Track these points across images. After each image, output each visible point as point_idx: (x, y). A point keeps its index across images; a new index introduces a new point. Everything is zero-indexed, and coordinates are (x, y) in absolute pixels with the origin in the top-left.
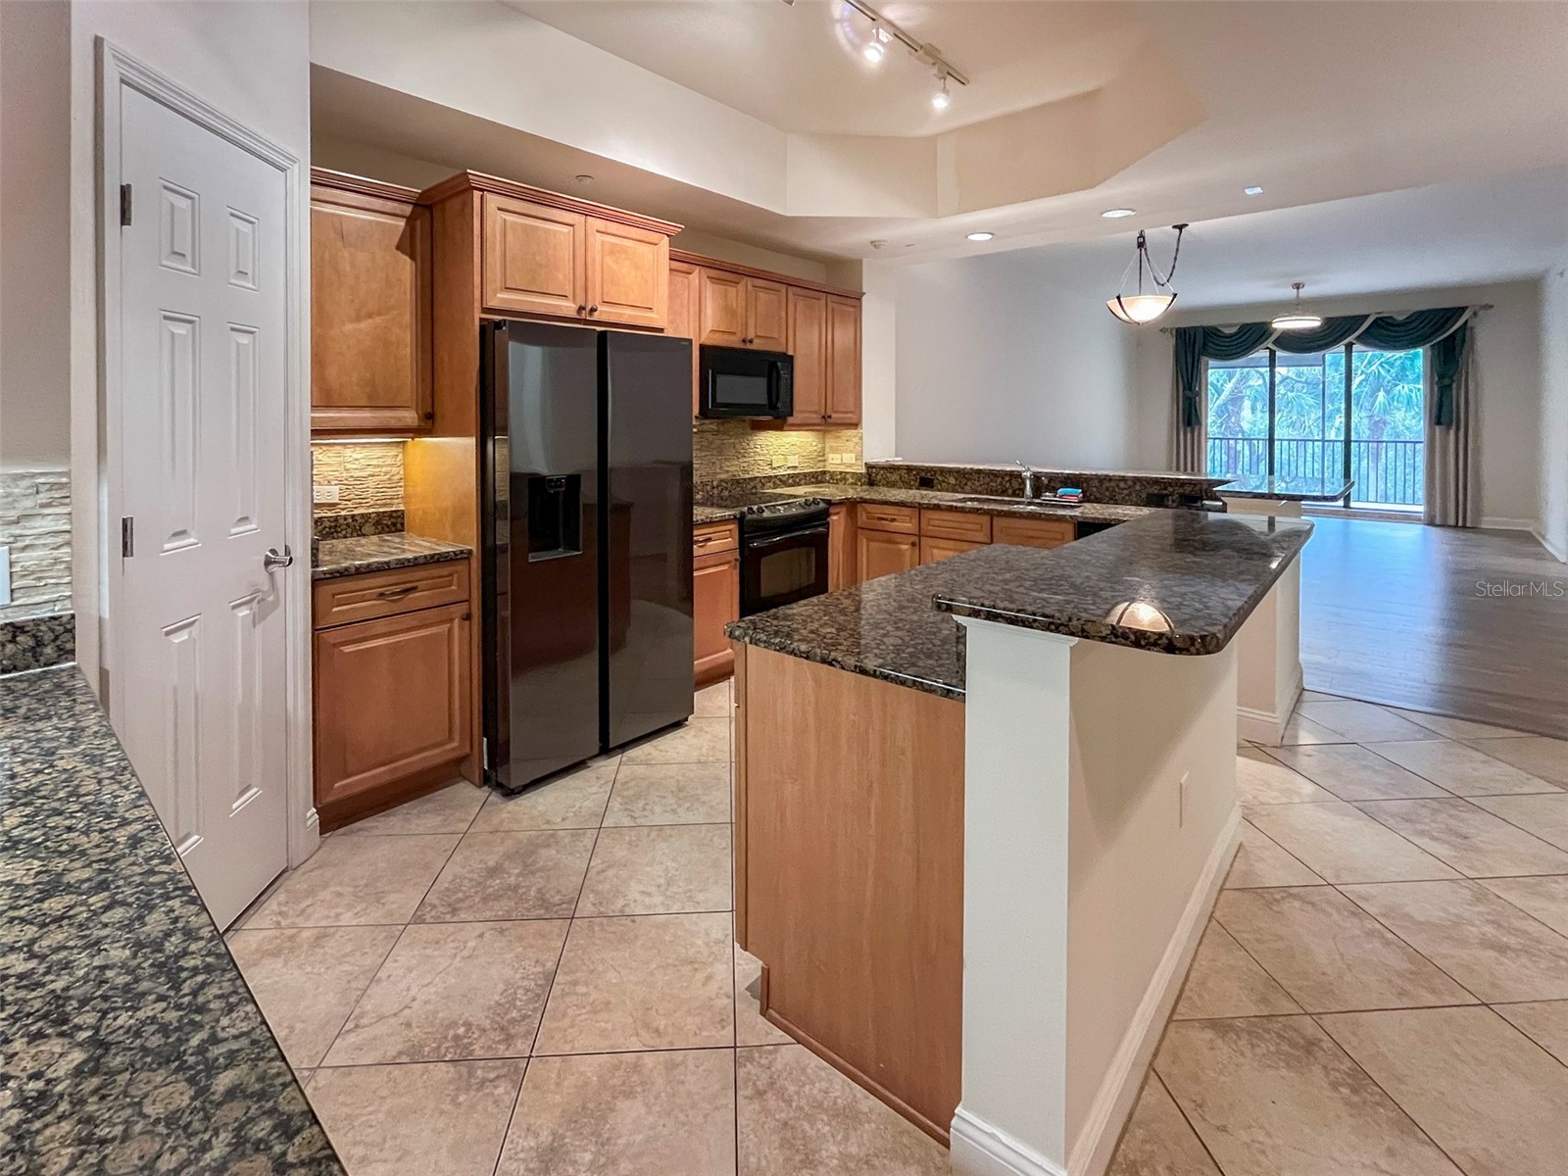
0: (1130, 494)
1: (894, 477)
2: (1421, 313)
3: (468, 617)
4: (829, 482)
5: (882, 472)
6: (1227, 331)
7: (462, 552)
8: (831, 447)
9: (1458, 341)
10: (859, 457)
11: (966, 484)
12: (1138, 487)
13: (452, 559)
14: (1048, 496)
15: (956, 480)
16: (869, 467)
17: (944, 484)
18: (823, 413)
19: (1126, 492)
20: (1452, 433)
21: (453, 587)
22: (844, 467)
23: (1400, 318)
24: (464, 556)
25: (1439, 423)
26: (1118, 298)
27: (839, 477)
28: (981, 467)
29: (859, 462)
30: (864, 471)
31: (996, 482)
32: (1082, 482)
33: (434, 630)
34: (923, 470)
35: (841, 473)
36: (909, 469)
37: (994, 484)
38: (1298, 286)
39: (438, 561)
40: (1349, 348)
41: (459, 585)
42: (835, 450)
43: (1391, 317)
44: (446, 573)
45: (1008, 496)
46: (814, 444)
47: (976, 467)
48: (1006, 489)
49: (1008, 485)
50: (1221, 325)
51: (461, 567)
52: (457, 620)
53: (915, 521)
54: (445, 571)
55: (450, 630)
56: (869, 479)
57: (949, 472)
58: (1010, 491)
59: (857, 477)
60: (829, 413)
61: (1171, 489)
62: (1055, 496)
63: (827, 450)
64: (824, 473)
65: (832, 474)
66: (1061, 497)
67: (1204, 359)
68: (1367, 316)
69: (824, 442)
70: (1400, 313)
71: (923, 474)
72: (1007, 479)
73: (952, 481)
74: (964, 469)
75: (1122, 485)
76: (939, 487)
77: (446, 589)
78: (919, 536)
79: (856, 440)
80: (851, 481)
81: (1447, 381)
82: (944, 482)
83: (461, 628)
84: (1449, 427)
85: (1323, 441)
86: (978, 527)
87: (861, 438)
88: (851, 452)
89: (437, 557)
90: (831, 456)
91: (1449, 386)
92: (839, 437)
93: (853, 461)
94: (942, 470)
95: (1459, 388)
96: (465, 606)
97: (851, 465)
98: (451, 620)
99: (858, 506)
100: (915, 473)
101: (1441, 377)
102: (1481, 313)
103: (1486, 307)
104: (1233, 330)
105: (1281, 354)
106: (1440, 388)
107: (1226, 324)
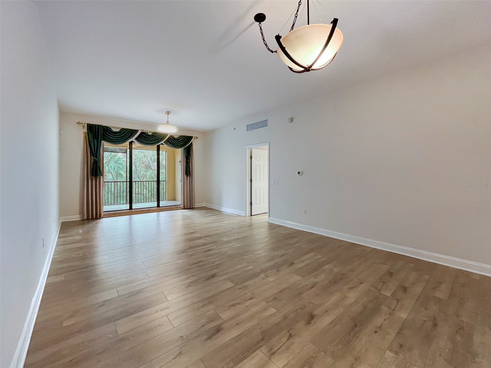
6: (114, 130)
9: (190, 148)
20: (189, 177)
23: (176, 137)
25: (186, 174)
38: (168, 113)
40: (159, 146)
43: (173, 136)
67: (103, 142)
68: (168, 134)
81: (188, 161)
95: (190, 163)
102: (196, 139)
103: (197, 138)
104: (118, 130)
105: (136, 144)
106: (186, 163)
107: (116, 126)
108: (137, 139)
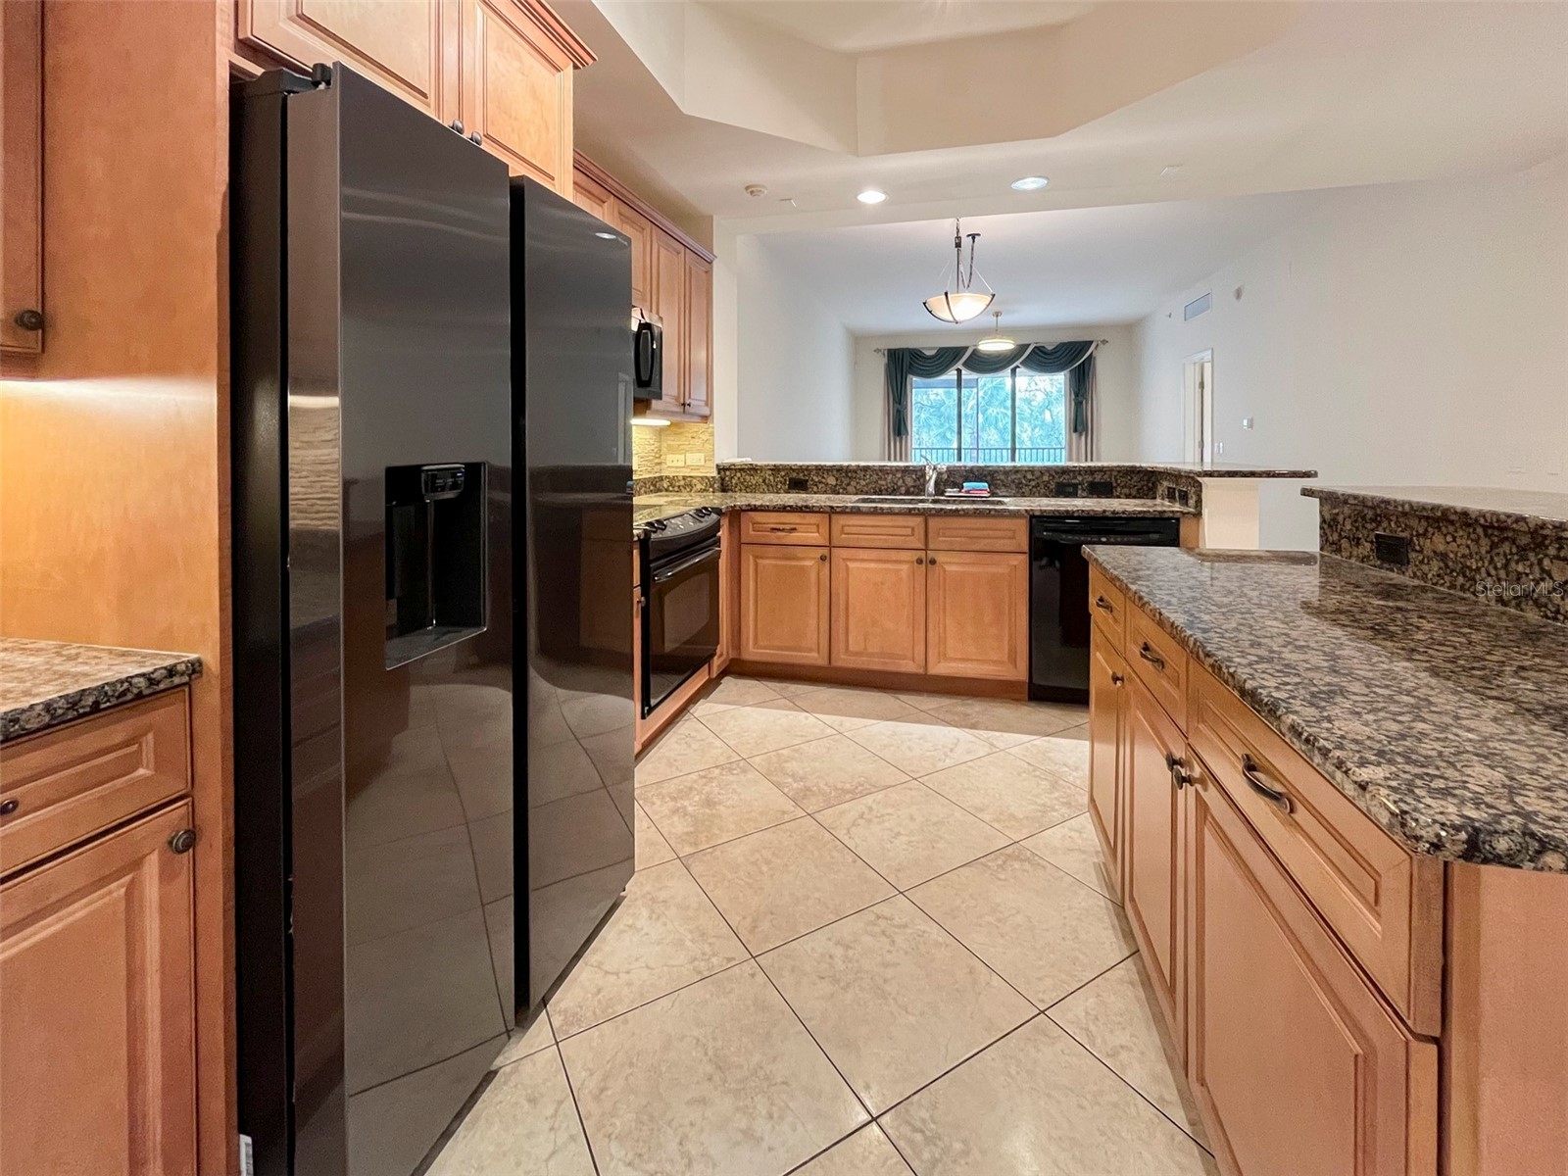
0: (1038, 485)
1: (757, 479)
2: (1063, 345)
3: (189, 841)
4: (667, 490)
5: (739, 475)
6: (929, 353)
7: (171, 672)
8: (669, 445)
9: (1086, 366)
10: (710, 456)
11: (848, 484)
12: (1046, 478)
13: (140, 696)
14: (951, 492)
15: (837, 479)
16: (721, 469)
17: (820, 486)
18: (682, 402)
19: (1033, 483)
20: (1083, 438)
21: (141, 771)
22: (688, 470)
23: (1050, 348)
24: (177, 680)
25: (1075, 430)
26: (946, 294)
27: (682, 483)
28: (870, 464)
29: (708, 464)
30: (715, 474)
31: (885, 479)
32: (985, 476)
33: (78, 911)
34: (794, 470)
35: (684, 478)
36: (776, 469)
37: (883, 483)
38: (997, 314)
39: (96, 708)
40: (1014, 371)
41: (159, 765)
42: (672, 450)
43: (1043, 347)
44: (118, 738)
45: (901, 494)
46: (652, 442)
47: (862, 464)
48: (899, 488)
49: (900, 483)
50: (924, 348)
51: (166, 715)
52: (154, 857)
53: (824, 529)
54: (118, 732)
55: (132, 895)
56: (722, 484)
57: (828, 470)
58: (903, 490)
59: (709, 482)
60: (687, 402)
61: (1080, 478)
62: (960, 491)
63: (664, 450)
64: (661, 479)
65: (672, 480)
66: (968, 492)
67: (910, 376)
68: (1029, 345)
69: (660, 442)
70: (1050, 344)
71: (794, 475)
72: (899, 475)
73: (832, 481)
74: (848, 466)
75: (1029, 476)
76: (815, 489)
77: (119, 782)
78: (830, 546)
79: (705, 437)
80: (699, 487)
81: (1080, 399)
82: (821, 482)
83: (166, 876)
84: (1081, 435)
85: (978, 449)
86: (909, 531)
87: (712, 434)
88: (699, 451)
89: (90, 700)
90: (670, 457)
91: (1081, 403)
92: (681, 433)
93: (703, 463)
94: (819, 469)
95: (1086, 403)
96: (176, 814)
97: (698, 468)
98: (136, 864)
99: (742, 514)
100: (783, 473)
101: (1077, 395)
102: (1101, 346)
103: (1104, 342)
104: (933, 352)
105: (967, 375)
106: (1076, 404)
107: (929, 347)
108: (965, 364)
